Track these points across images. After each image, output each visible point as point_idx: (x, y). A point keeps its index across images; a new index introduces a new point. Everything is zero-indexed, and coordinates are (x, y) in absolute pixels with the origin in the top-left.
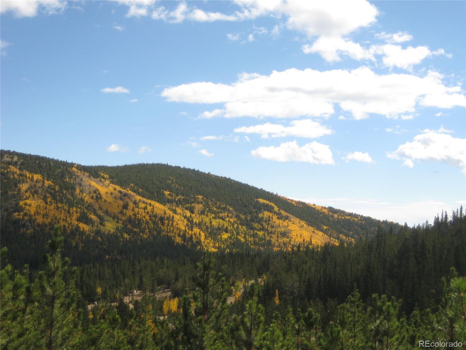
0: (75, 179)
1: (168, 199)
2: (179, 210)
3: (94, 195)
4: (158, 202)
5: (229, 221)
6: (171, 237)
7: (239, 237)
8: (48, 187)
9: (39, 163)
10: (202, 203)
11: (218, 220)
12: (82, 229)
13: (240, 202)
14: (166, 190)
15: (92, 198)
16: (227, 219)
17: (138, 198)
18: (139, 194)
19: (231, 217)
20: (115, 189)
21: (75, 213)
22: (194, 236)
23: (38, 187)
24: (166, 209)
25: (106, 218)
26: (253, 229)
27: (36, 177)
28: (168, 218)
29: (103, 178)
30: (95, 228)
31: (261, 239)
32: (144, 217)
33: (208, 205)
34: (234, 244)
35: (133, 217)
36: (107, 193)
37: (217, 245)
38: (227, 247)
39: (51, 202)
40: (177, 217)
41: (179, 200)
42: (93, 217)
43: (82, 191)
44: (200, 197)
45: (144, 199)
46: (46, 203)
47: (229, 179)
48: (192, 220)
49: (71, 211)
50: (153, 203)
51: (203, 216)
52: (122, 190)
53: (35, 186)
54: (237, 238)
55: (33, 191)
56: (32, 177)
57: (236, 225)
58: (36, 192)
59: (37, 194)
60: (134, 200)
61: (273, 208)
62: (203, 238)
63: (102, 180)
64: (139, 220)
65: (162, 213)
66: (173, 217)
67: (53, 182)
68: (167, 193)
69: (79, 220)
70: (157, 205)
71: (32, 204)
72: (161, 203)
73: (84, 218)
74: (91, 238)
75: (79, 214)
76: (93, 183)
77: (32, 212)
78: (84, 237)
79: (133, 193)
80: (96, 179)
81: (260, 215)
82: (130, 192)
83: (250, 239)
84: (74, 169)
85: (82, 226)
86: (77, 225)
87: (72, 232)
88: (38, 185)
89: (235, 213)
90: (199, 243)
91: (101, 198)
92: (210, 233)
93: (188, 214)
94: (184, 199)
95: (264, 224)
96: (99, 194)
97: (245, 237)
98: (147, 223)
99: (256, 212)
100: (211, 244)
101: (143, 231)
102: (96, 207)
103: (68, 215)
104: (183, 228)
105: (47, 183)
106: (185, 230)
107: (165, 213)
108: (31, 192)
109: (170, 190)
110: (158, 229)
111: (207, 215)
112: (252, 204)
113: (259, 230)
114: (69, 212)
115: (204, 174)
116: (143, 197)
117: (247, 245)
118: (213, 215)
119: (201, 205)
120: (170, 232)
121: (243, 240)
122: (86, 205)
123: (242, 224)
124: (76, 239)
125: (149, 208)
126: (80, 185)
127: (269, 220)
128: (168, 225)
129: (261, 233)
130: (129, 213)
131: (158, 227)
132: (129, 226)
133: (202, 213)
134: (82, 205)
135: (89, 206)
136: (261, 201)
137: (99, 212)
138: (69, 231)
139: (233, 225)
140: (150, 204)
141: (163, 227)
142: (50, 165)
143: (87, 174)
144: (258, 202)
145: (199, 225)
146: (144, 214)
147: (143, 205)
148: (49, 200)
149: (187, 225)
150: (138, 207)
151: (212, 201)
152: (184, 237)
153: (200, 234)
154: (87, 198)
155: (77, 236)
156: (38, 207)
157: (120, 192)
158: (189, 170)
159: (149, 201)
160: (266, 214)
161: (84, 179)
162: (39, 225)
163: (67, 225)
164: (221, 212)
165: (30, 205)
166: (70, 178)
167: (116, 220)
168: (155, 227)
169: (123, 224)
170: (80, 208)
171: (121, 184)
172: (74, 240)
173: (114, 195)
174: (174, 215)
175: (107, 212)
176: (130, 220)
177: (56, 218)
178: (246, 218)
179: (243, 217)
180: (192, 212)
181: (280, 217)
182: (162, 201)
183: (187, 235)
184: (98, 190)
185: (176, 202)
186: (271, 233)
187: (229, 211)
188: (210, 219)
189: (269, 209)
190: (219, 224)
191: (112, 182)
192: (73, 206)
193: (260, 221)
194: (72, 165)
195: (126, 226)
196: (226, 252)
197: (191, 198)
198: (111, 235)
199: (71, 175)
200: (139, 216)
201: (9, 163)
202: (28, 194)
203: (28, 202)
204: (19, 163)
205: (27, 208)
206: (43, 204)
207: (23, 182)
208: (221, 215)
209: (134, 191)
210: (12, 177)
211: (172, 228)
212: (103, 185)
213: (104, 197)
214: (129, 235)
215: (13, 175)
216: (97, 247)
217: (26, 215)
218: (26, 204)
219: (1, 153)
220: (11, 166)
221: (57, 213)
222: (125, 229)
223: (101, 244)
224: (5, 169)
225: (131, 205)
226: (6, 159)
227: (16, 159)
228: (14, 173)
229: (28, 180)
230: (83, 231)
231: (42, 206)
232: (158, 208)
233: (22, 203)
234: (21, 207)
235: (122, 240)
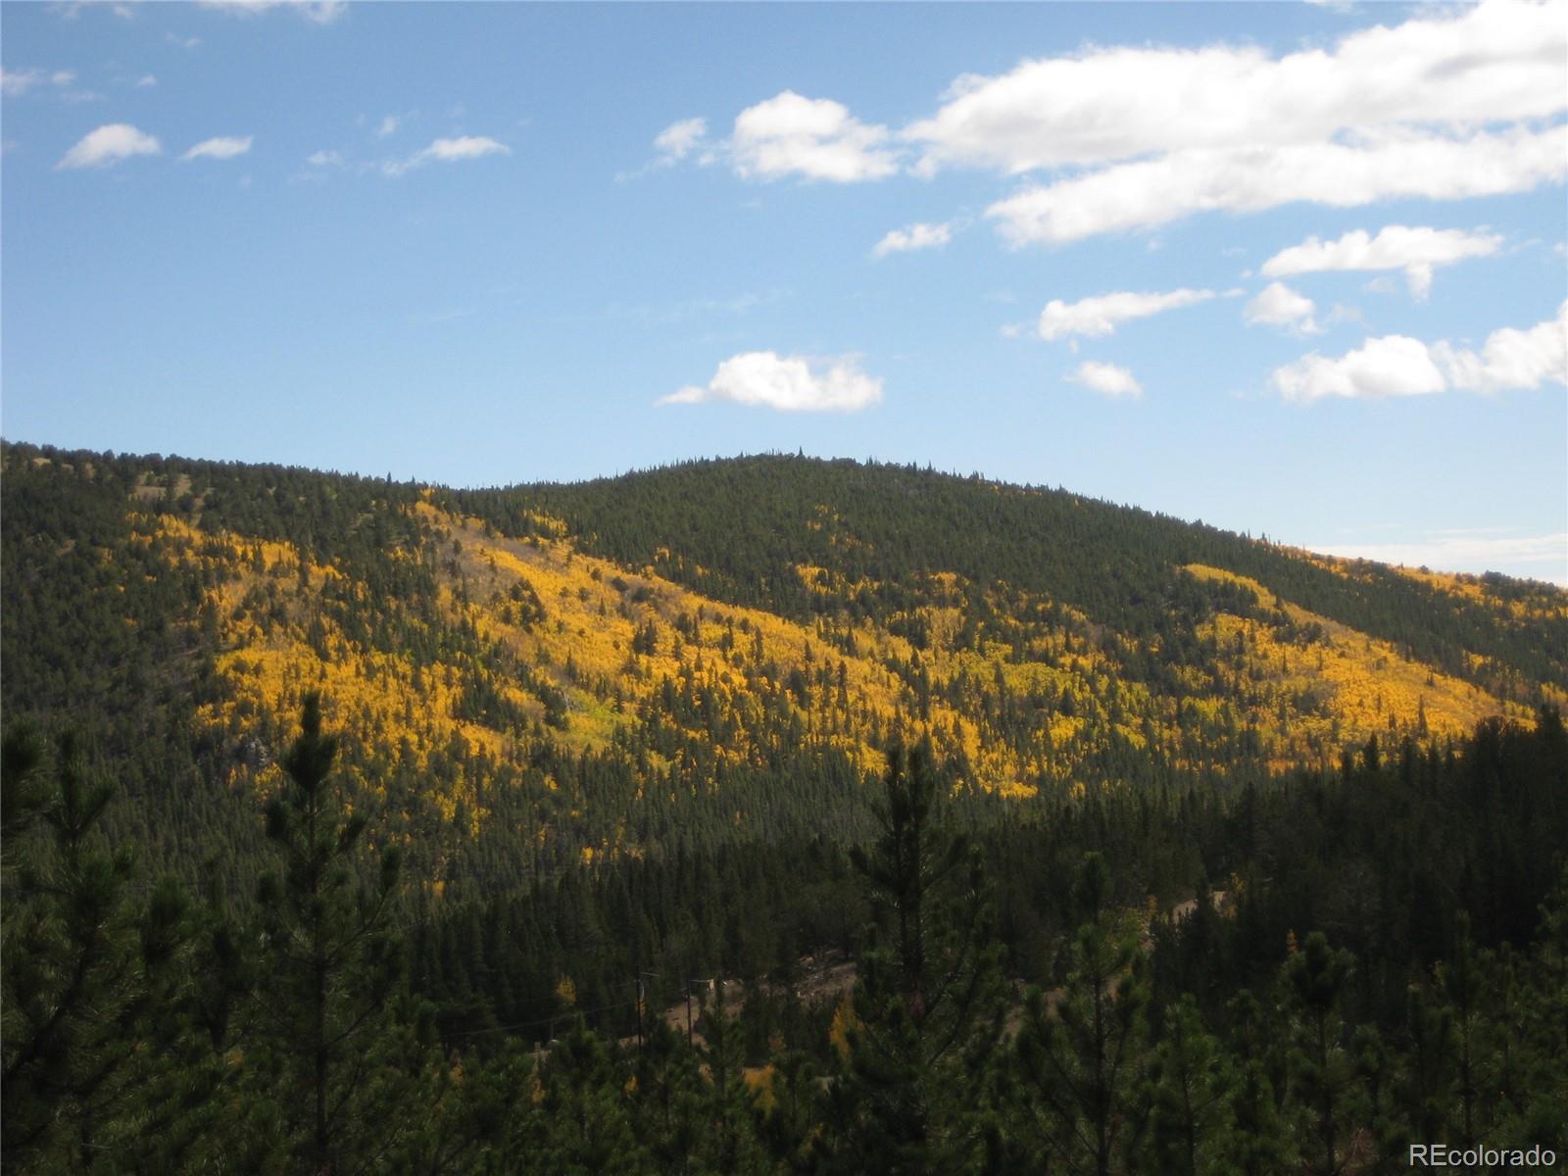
0: (430, 548)
1: (817, 598)
2: (864, 640)
3: (515, 607)
4: (777, 611)
5: (1074, 667)
6: (840, 752)
7: (1121, 729)
8: (324, 592)
9: (279, 497)
10: (956, 603)
11: (1028, 667)
12: (475, 751)
13: (1113, 584)
14: (804, 561)
15: (507, 618)
16: (1067, 660)
17: (693, 602)
18: (695, 586)
19: (1083, 651)
20: (596, 575)
21: (441, 688)
22: (934, 740)
23: (285, 593)
24: (813, 637)
25: (572, 694)
26: (1177, 690)
27: (273, 553)
28: (823, 678)
29: (544, 532)
30: (528, 741)
31: (1214, 731)
32: (726, 679)
33: (984, 606)
34: (1101, 760)
35: (679, 683)
36: (565, 593)
37: (1033, 769)
38: (1077, 773)
39: (340, 649)
40: (858, 668)
41: (862, 598)
42: (518, 696)
43: (462, 596)
44: (948, 577)
45: (719, 607)
46: (324, 656)
47: (1062, 494)
48: (923, 677)
49: (426, 679)
50: (755, 617)
51: (964, 655)
52: (626, 577)
53: (271, 590)
54: (1113, 735)
55: (264, 609)
56: (258, 554)
57: (1103, 683)
58: (278, 614)
59: (284, 623)
60: (677, 613)
61: (1253, 598)
62: (971, 747)
63: (541, 540)
64: (705, 695)
65: (797, 654)
66: (842, 667)
67: (340, 569)
68: (809, 572)
69: (460, 713)
70: (773, 624)
71: (266, 665)
72: (789, 617)
73: (482, 706)
74: (516, 782)
75: (457, 691)
76: (506, 559)
77: (270, 698)
78: (486, 781)
79: (669, 586)
80: (515, 542)
81: (1202, 633)
82: (657, 582)
83: (1166, 734)
84: (422, 507)
85: (478, 737)
86: (455, 734)
87: (436, 762)
88: (286, 584)
89: (1094, 631)
90: (958, 765)
91: (541, 615)
92: (1002, 724)
93: (904, 651)
94: (880, 592)
95: (1221, 666)
96: (534, 599)
97: (1145, 728)
98: (739, 700)
99: (1185, 618)
100: (1009, 769)
101: (724, 736)
102: (527, 651)
103: (415, 697)
104: (889, 712)
105: (318, 574)
106: (898, 720)
107: (809, 657)
108: (256, 616)
109: (823, 560)
110: (787, 724)
111: (981, 651)
112: (1162, 589)
113: (1203, 694)
114: (417, 684)
115: (957, 481)
116: (713, 596)
117: (1158, 757)
118: (1008, 649)
119: (953, 613)
120: (834, 732)
121: (1138, 740)
122: (485, 650)
123: (1125, 675)
124: (457, 792)
125: (743, 642)
126: (453, 569)
127: (1241, 651)
128: (826, 703)
129: (1210, 707)
130: (662, 667)
131: (783, 713)
132: (667, 721)
133: (962, 641)
134: (469, 651)
135: (496, 653)
136: (1201, 571)
137: (541, 675)
138: (423, 763)
139: (1091, 681)
140: (745, 626)
141: (803, 716)
142: (323, 500)
143: (476, 524)
144: (1187, 578)
145: (954, 694)
146: (722, 668)
147: (717, 632)
148: (332, 641)
149: (904, 697)
150: (695, 641)
151: (997, 589)
152: (893, 747)
153: (957, 729)
154: (486, 624)
155: (460, 780)
156: (292, 673)
157: (618, 585)
158: (892, 469)
159: (739, 613)
160: (1227, 626)
161: (466, 546)
163: (413, 738)
164: (1039, 633)
165: (258, 670)
166: (410, 545)
167: (611, 700)
168: (774, 715)
169: (641, 714)
170: (460, 664)
171: (620, 557)
172: (447, 794)
173: (593, 600)
174: (847, 660)
175: (571, 673)
176: (667, 696)
177: (367, 714)
178: (1142, 648)
179: (1130, 645)
180: (919, 641)
181: (1287, 634)
182: (793, 605)
183: (906, 738)
184: (527, 586)
185: (848, 605)
186: (1254, 700)
187: (1069, 624)
188: (997, 665)
189: (1238, 603)
190: (1036, 682)
191: (582, 549)
192: (434, 659)
193: (1202, 655)
194: (413, 491)
195: (654, 720)
196: (1073, 794)
197: (908, 585)
198: (596, 765)
199: (413, 532)
200: (703, 677)
201: (159, 508)
202: (245, 626)
203: (250, 656)
204: (199, 502)
205: (247, 680)
206: (309, 661)
207: (222, 577)
208: (1038, 644)
209: (675, 577)
210: (174, 561)
211: (841, 716)
212: (547, 564)
213: (554, 611)
214: (670, 757)
215: (180, 551)
216: (543, 816)
217: (243, 709)
218: (240, 667)
219: (125, 470)
220: (165, 519)
221: (369, 693)
222: (651, 736)
223: (558, 802)
224: (142, 532)
225: (667, 635)
226: (146, 490)
227: (183, 486)
228: (180, 546)
229: (241, 568)
230: (481, 756)
231: (305, 668)
232: (779, 638)
233: (223, 664)
234: (224, 678)
235: (641, 779)
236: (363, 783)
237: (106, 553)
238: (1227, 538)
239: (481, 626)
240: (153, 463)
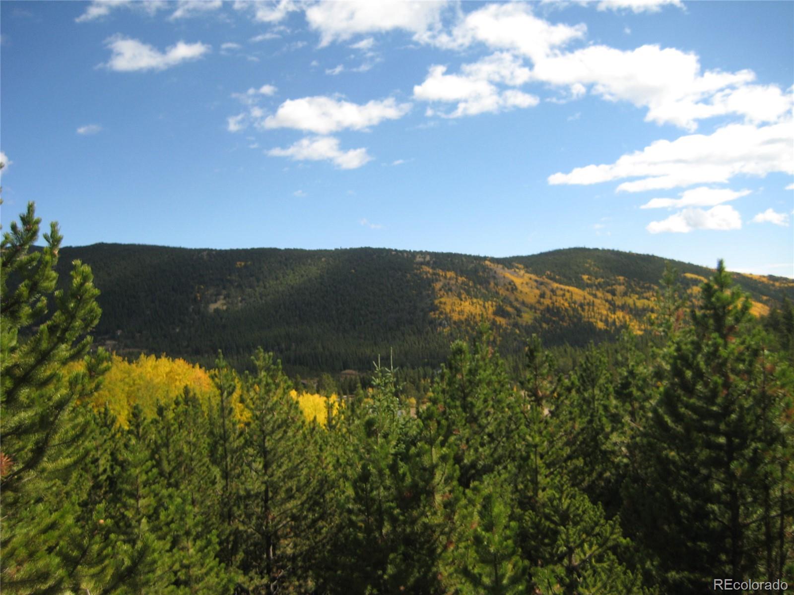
0: (488, 273)
1: (587, 284)
2: (599, 294)
4: (577, 287)
5: (654, 300)
6: (592, 323)
8: (462, 284)
10: (623, 284)
11: (642, 301)
12: (498, 323)
14: (584, 274)
15: (508, 290)
16: (652, 299)
17: (555, 285)
18: (556, 281)
21: (490, 307)
22: (617, 320)
23: (453, 285)
24: (586, 294)
25: (524, 309)
27: (450, 274)
28: (588, 304)
29: (518, 268)
30: (512, 321)
32: (563, 305)
33: (631, 285)
35: (551, 306)
36: (522, 283)
37: (643, 327)
39: (465, 298)
41: (599, 283)
42: (509, 309)
43: (496, 284)
44: (621, 278)
45: (562, 286)
46: (461, 300)
48: (615, 304)
49: (487, 305)
50: (571, 288)
51: (625, 298)
52: (538, 279)
53: (449, 284)
55: (447, 288)
56: (446, 275)
58: (450, 290)
59: (451, 291)
60: (550, 287)
63: (517, 270)
64: (558, 308)
65: (582, 298)
66: (593, 302)
67: (466, 278)
68: (585, 277)
69: (495, 313)
70: (576, 290)
71: (447, 303)
72: (580, 288)
73: (500, 312)
74: (509, 331)
75: (494, 308)
76: (507, 275)
77: (448, 311)
78: (501, 331)
79: (549, 281)
80: (510, 271)
81: (689, 291)
82: (546, 280)
84: (487, 262)
85: (500, 320)
86: (494, 319)
88: (453, 282)
91: (516, 289)
92: (635, 315)
93: (610, 297)
94: (604, 282)
96: (515, 285)
98: (566, 310)
99: (684, 288)
100: (637, 327)
101: (562, 319)
102: (512, 298)
103: (484, 310)
104: (605, 312)
106: (608, 315)
107: (585, 299)
108: (445, 290)
109: (589, 274)
111: (630, 297)
112: (678, 280)
114: (484, 307)
116: (560, 283)
118: (637, 296)
119: (623, 287)
120: (591, 317)
122: (502, 298)
125: (568, 295)
126: (494, 278)
128: (589, 310)
130: (547, 302)
131: (578, 313)
132: (548, 315)
133: (625, 294)
134: (498, 298)
135: (505, 298)
136: (689, 275)
137: (516, 304)
140: (568, 291)
141: (583, 314)
142: (462, 261)
143: (500, 266)
144: (685, 277)
145: (623, 308)
146: (562, 302)
147: (561, 292)
148: (463, 296)
149: (609, 309)
150: (555, 295)
151: (634, 281)
152: (606, 322)
153: (623, 317)
154: (502, 292)
156: (453, 304)
157: (536, 281)
158: (609, 251)
159: (567, 288)
160: (695, 289)
161: (497, 272)
162: (455, 323)
163: (483, 320)
164: (645, 292)
165: (445, 303)
166: (484, 272)
167: (533, 310)
168: (575, 314)
169: (541, 314)
170: (495, 301)
171: (536, 273)
173: (530, 285)
175: (523, 303)
176: (548, 309)
180: (614, 294)
182: (581, 285)
183: (609, 319)
184: (513, 281)
185: (596, 286)
187: (653, 289)
188: (634, 300)
191: (527, 272)
192: (488, 300)
194: (485, 258)
195: (544, 315)
197: (611, 280)
198: (529, 327)
199: (485, 268)
200: (557, 304)
201: (422, 263)
202: (442, 293)
203: (443, 300)
204: (432, 262)
205: (442, 306)
206: (457, 301)
207: (437, 280)
208: (645, 295)
209: (551, 279)
210: (425, 277)
211: (593, 314)
212: (518, 276)
213: (520, 287)
214: (548, 324)
215: (426, 274)
216: (515, 339)
217: (441, 313)
218: (441, 303)
219: (414, 254)
220: (423, 266)
221: (472, 309)
222: (543, 319)
223: (519, 336)
224: (417, 269)
225: (548, 293)
226: (419, 259)
227: (428, 258)
228: (426, 273)
229: (442, 278)
230: (500, 325)
231: (456, 303)
232: (577, 294)
233: (436, 302)
234: (436, 306)
235: (540, 330)
236: (471, 331)
237: (408, 275)
238: (697, 267)
239: (501, 292)
240: (421, 253)
